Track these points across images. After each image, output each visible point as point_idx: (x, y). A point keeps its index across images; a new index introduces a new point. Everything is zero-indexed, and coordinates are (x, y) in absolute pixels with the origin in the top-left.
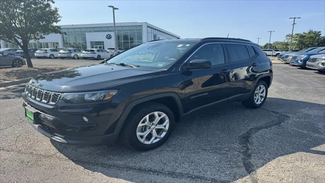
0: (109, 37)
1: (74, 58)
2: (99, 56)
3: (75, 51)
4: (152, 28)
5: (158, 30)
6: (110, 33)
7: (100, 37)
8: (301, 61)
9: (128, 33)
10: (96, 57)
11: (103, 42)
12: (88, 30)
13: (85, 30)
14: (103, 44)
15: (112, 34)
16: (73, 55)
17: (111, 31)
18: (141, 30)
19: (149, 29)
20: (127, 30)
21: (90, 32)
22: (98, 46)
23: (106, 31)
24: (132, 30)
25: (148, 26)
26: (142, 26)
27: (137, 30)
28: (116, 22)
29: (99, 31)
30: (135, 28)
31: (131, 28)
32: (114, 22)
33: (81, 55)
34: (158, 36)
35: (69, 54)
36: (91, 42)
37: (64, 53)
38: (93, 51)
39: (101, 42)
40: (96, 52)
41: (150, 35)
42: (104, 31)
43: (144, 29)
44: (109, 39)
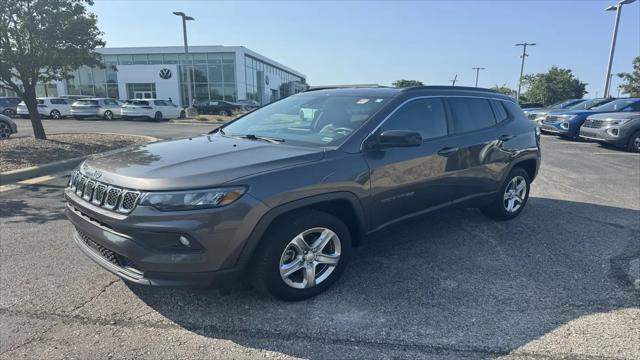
0: (166, 75)
1: (104, 118)
2: (159, 114)
3: (106, 103)
4: (252, 58)
5: (268, 64)
6: (168, 67)
7: (148, 74)
8: (565, 125)
9: (204, 67)
10: (153, 116)
11: (154, 85)
12: (121, 59)
13: (115, 59)
14: (154, 90)
15: (173, 69)
16: (102, 111)
17: (169, 62)
18: (233, 61)
19: (249, 60)
20: (203, 61)
21: (126, 63)
22: (143, 93)
23: (159, 63)
24: (214, 61)
25: (246, 55)
26: (234, 53)
27: (224, 61)
28: (189, 45)
29: (144, 63)
30: (219, 58)
31: (211, 58)
32: (186, 43)
33: (122, 112)
34: (265, 74)
35: (94, 110)
36: (129, 85)
37: (83, 108)
38: (147, 103)
39: (148, 85)
40: (152, 105)
41: (249, 71)
42: (154, 63)
43: (240, 60)
44: (166, 78)
